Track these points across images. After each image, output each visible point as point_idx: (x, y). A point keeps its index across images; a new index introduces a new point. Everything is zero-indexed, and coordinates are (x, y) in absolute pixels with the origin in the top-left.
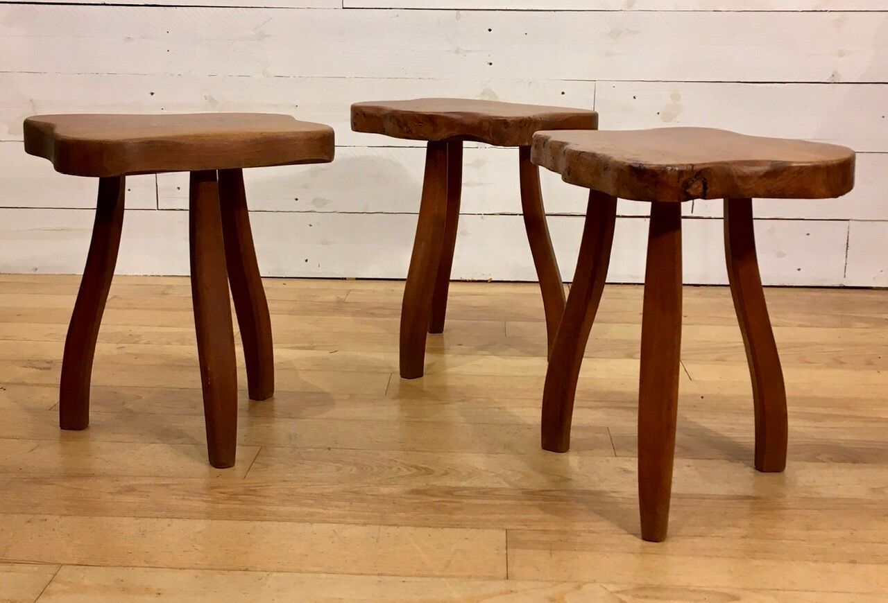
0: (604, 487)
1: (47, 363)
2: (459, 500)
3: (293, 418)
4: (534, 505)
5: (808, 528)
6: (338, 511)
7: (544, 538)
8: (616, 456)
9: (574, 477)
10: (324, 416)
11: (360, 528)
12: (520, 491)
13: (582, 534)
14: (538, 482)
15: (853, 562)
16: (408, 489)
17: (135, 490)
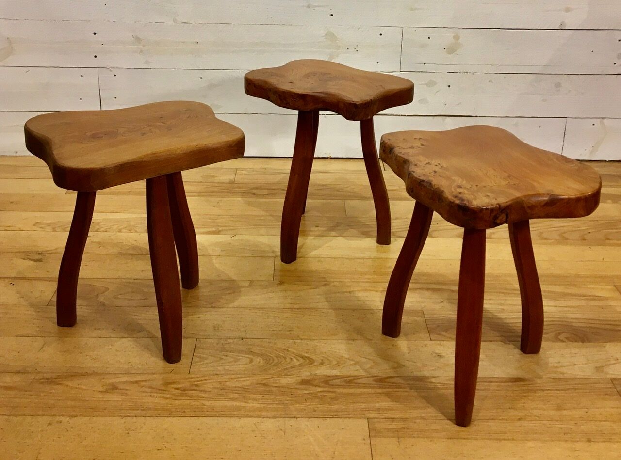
0: (426, 373)
1: (39, 254)
2: (334, 390)
3: (214, 307)
4: (383, 393)
5: (559, 408)
6: (256, 405)
7: (394, 426)
8: (431, 340)
9: (407, 363)
10: (236, 304)
11: (272, 420)
12: (372, 379)
13: (418, 421)
14: (383, 369)
15: (589, 440)
16: (299, 379)
17: (117, 388)
